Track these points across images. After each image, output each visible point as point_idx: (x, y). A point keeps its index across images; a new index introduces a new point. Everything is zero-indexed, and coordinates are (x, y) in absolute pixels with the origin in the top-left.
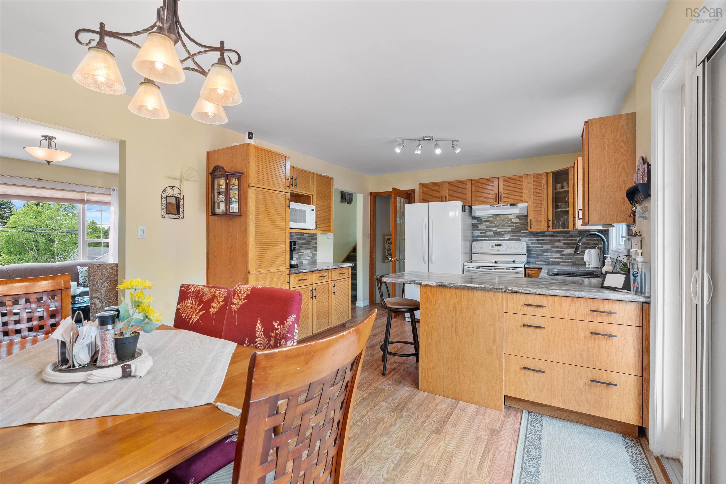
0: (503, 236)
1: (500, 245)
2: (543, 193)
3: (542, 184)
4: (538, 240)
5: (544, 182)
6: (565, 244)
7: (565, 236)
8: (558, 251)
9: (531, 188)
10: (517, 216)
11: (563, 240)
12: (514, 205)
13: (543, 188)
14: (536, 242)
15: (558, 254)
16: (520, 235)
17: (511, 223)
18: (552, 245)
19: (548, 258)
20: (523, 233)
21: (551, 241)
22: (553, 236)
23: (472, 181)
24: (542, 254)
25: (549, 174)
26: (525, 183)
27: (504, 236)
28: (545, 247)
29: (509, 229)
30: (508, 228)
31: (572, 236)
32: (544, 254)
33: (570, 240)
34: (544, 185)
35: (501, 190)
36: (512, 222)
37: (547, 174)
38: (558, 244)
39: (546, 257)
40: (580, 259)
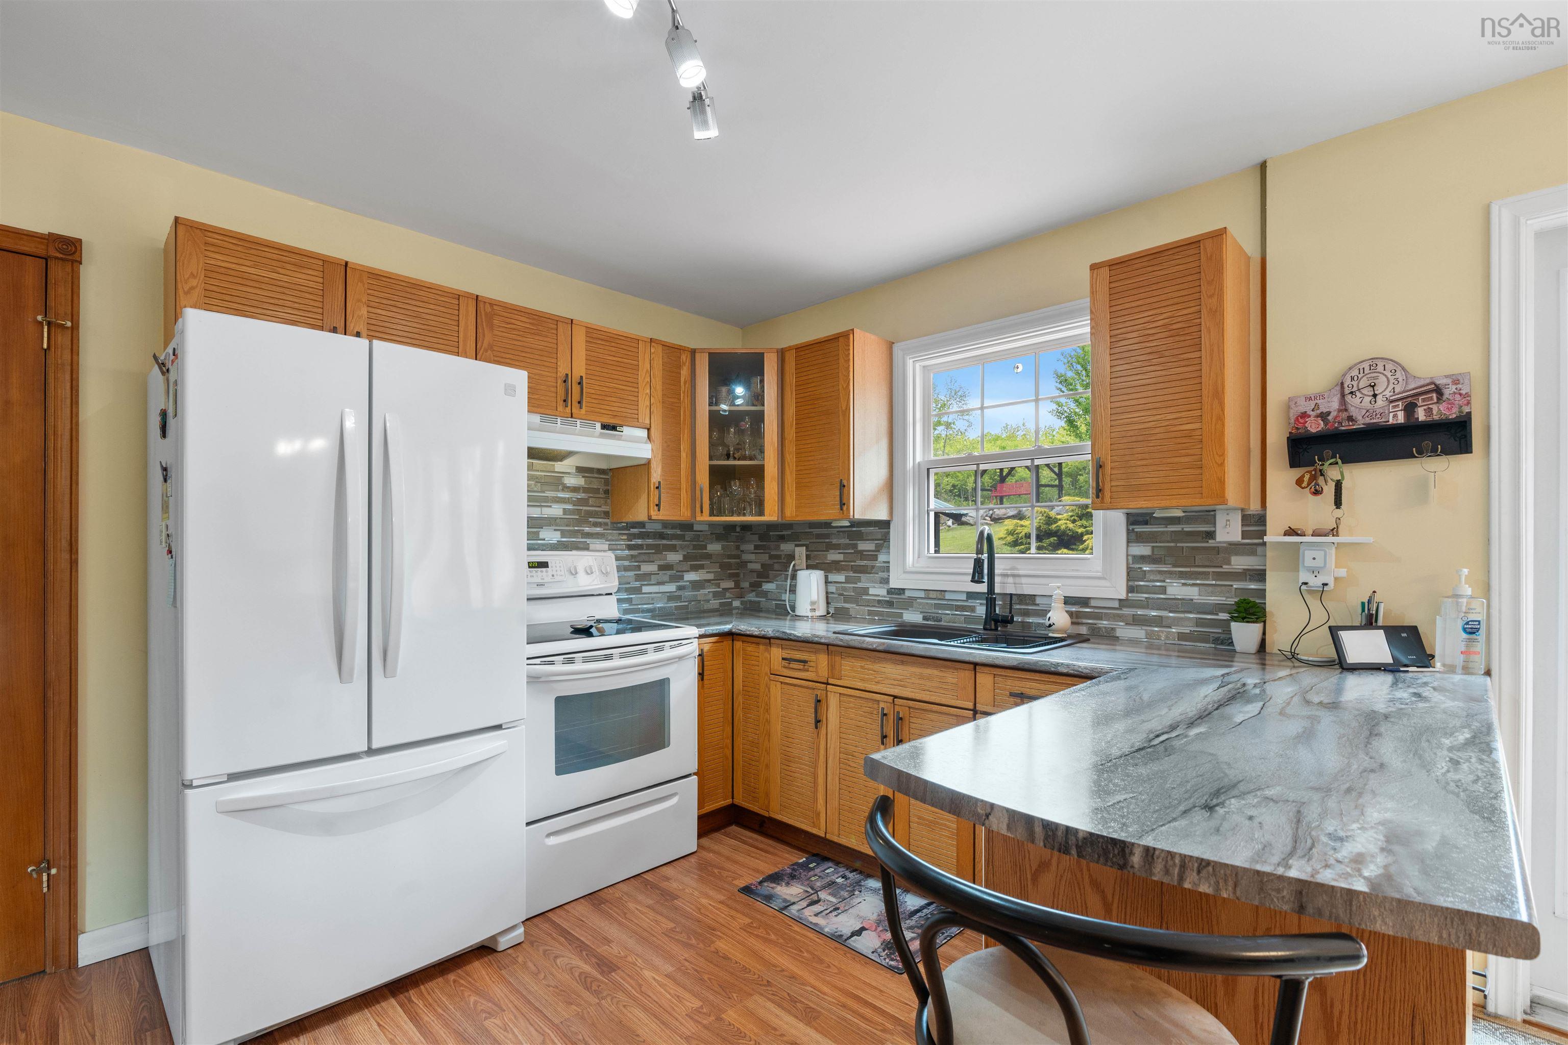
0: (538, 533)
1: (544, 565)
2: (685, 407)
3: (682, 380)
4: (630, 547)
5: (685, 372)
6: (686, 558)
7: (687, 538)
8: (673, 579)
9: (658, 383)
10: (580, 470)
11: (682, 547)
12: (614, 428)
13: (684, 392)
14: (627, 552)
15: (671, 588)
16: (587, 529)
17: (563, 490)
18: (662, 563)
19: (653, 599)
20: (595, 525)
21: (659, 549)
22: (662, 536)
23: (481, 305)
24: (638, 591)
25: (698, 356)
26: (644, 366)
27: (541, 536)
28: (647, 568)
29: (556, 511)
30: (555, 506)
31: (697, 538)
32: (645, 589)
33: (695, 547)
34: (685, 383)
35: (580, 369)
36: (566, 488)
37: (693, 352)
38: (674, 557)
39: (649, 598)
40: (711, 595)
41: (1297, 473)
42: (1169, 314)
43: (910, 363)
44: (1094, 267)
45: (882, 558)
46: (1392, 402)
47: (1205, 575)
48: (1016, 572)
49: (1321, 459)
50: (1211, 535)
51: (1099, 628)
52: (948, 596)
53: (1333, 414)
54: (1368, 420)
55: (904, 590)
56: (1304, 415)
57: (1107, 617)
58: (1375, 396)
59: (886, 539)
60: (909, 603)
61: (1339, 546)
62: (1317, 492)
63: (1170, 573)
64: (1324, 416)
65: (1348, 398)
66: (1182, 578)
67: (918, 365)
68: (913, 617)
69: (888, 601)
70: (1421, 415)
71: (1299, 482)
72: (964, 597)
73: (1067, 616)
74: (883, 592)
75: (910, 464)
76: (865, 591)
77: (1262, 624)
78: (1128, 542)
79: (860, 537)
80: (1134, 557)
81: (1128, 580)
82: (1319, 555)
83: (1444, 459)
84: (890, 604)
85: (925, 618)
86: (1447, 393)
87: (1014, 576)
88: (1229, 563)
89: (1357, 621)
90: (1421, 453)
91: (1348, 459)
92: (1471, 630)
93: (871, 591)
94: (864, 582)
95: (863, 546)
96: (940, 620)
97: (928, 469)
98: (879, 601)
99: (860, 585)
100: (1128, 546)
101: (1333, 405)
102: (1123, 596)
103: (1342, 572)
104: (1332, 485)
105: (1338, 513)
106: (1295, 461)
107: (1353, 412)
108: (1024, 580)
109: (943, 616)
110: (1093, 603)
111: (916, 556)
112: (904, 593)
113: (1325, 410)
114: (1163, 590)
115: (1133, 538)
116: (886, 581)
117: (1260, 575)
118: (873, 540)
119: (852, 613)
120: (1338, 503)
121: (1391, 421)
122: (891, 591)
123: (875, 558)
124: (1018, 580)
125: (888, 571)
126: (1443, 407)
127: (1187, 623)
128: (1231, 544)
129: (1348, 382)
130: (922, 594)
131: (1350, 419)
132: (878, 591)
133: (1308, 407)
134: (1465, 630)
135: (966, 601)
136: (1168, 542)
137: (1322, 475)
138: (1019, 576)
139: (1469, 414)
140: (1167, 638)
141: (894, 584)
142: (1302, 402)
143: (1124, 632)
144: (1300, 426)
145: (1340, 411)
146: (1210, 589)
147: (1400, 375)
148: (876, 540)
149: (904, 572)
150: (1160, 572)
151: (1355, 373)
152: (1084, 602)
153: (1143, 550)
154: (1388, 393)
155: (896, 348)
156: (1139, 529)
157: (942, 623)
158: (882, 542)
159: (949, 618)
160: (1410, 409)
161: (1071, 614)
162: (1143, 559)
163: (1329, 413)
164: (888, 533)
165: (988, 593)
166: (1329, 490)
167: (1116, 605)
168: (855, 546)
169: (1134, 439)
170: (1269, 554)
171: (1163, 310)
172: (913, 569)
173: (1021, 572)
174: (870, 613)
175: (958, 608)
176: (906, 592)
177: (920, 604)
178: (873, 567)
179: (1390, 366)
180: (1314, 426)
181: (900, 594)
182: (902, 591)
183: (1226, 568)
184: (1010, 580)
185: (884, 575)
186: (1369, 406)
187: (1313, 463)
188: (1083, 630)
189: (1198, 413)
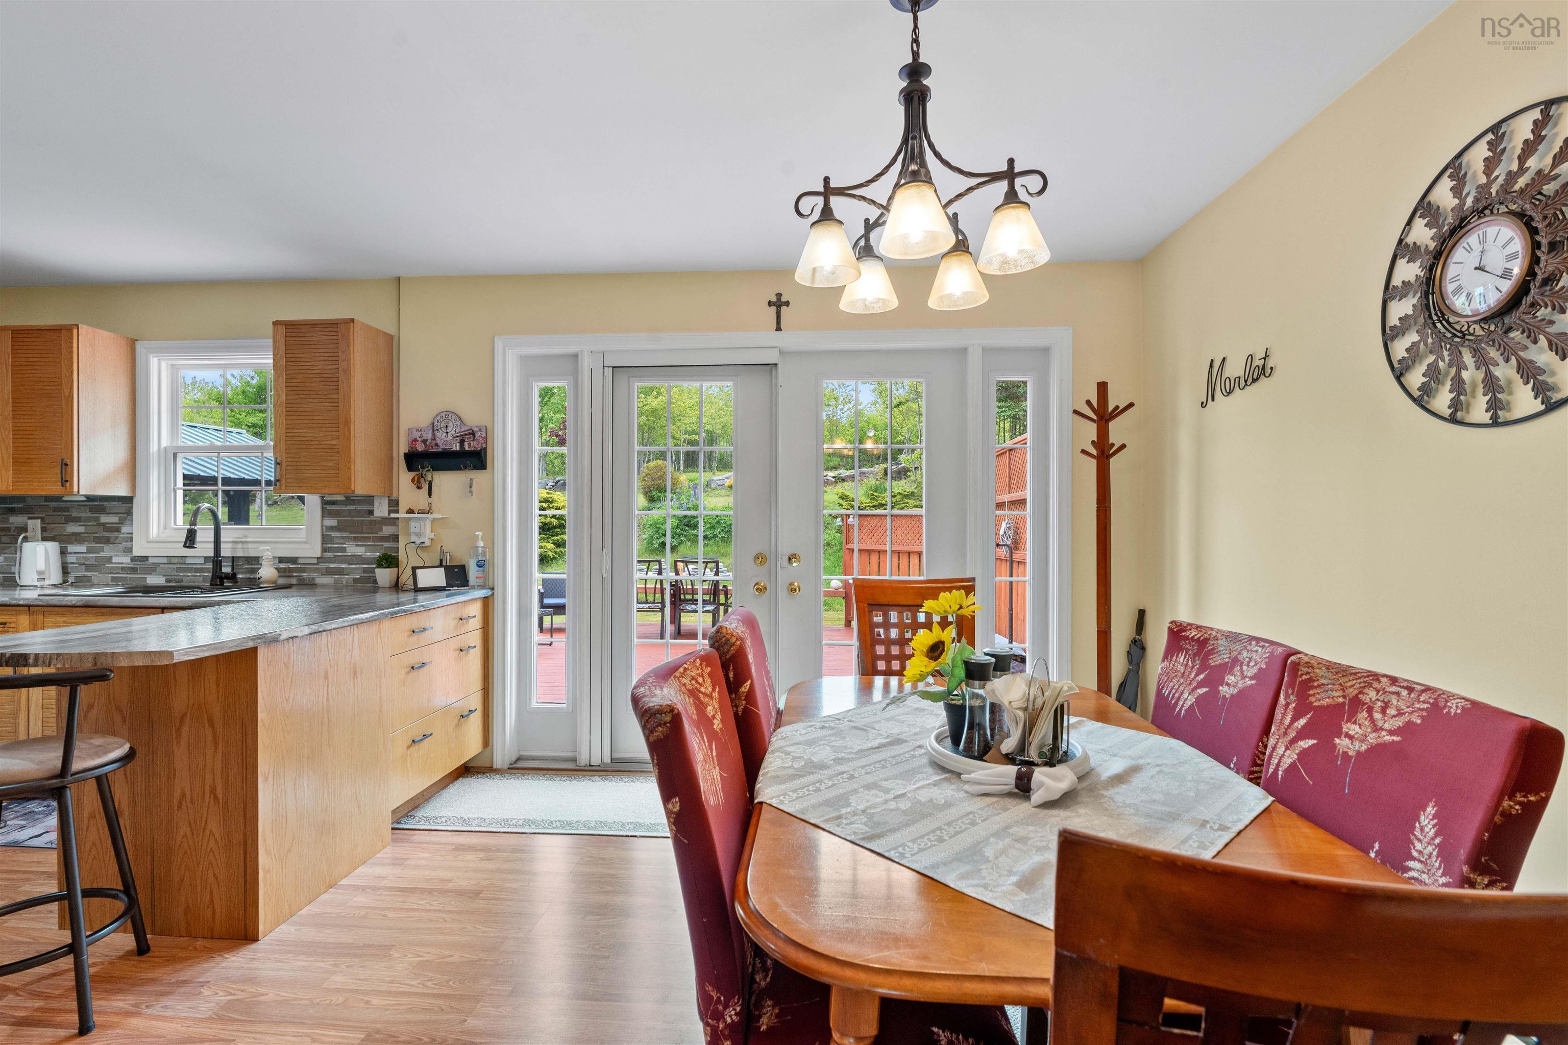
41: (412, 475)
42: (321, 367)
43: (154, 361)
44: (276, 323)
45: (125, 529)
46: (455, 437)
47: (368, 539)
48: (244, 540)
49: (423, 468)
50: (371, 512)
51: (304, 579)
52: (188, 561)
53: (429, 441)
54: (444, 447)
55: (147, 557)
56: (415, 440)
57: (310, 570)
58: (447, 433)
59: (129, 513)
60: (153, 569)
61: (434, 520)
62: (419, 488)
63: (348, 538)
64: (424, 441)
65: (436, 432)
66: (355, 541)
67: (164, 364)
68: (154, 580)
69: (132, 568)
70: (467, 448)
71: (413, 480)
72: (202, 561)
73: (275, 572)
74: (125, 560)
75: (154, 447)
76: (109, 560)
77: (396, 569)
78: (323, 516)
79: (102, 510)
80: (327, 527)
81: (323, 544)
82: (417, 525)
83: (475, 471)
84: (134, 570)
85: (167, 581)
86: (477, 435)
87: (242, 542)
88: (381, 531)
89: (438, 563)
90: (465, 468)
91: (436, 468)
92: (480, 565)
93: (115, 560)
94: (107, 551)
95: (104, 519)
96: (182, 581)
97: (175, 455)
98: (123, 568)
99: (102, 554)
100: (322, 520)
101: (429, 436)
102: (319, 555)
103: (432, 536)
104: (427, 482)
105: (430, 500)
106: (410, 468)
107: (439, 442)
108: (250, 546)
109: (184, 578)
110: (300, 561)
111: (162, 528)
112: (147, 560)
113: (425, 438)
114: (344, 550)
115: (325, 514)
116: (130, 550)
117: (396, 538)
118: (116, 513)
119: (94, 580)
120: (430, 495)
121: (454, 449)
122: (134, 559)
123: (118, 530)
124: (245, 546)
125: (132, 540)
126: (475, 443)
127: (356, 572)
128: (383, 518)
129: (436, 423)
130: (165, 560)
131: (437, 445)
132: (122, 560)
133: (417, 435)
134: (478, 565)
135: (205, 564)
136: (347, 517)
137: (422, 477)
138: (246, 542)
139: (485, 448)
140: (347, 582)
141: (137, 552)
142: (414, 432)
143: (321, 580)
144: (413, 446)
145: (432, 439)
146: (372, 547)
147: (458, 422)
148: (120, 513)
149: (148, 542)
150: (342, 538)
151: (439, 418)
152: (294, 560)
153: (331, 522)
154: (453, 432)
155: (138, 345)
156: (329, 507)
157: (184, 584)
158: (126, 515)
159: (188, 578)
160: (462, 442)
161: (278, 569)
162: (332, 528)
163: (427, 440)
164: (132, 507)
165: (214, 557)
166: (426, 487)
167: (315, 561)
168: (98, 519)
169: (300, 447)
170: (400, 525)
171: (318, 363)
172: (159, 539)
173: (249, 540)
174: (113, 579)
175: (197, 570)
176: (150, 559)
177: (163, 569)
178: (116, 538)
179: (454, 417)
180: (420, 448)
181: (144, 561)
182: (145, 558)
183: (380, 534)
184: (240, 546)
185: (129, 544)
186: (445, 439)
187: (419, 470)
188: (294, 581)
189: (337, 434)
